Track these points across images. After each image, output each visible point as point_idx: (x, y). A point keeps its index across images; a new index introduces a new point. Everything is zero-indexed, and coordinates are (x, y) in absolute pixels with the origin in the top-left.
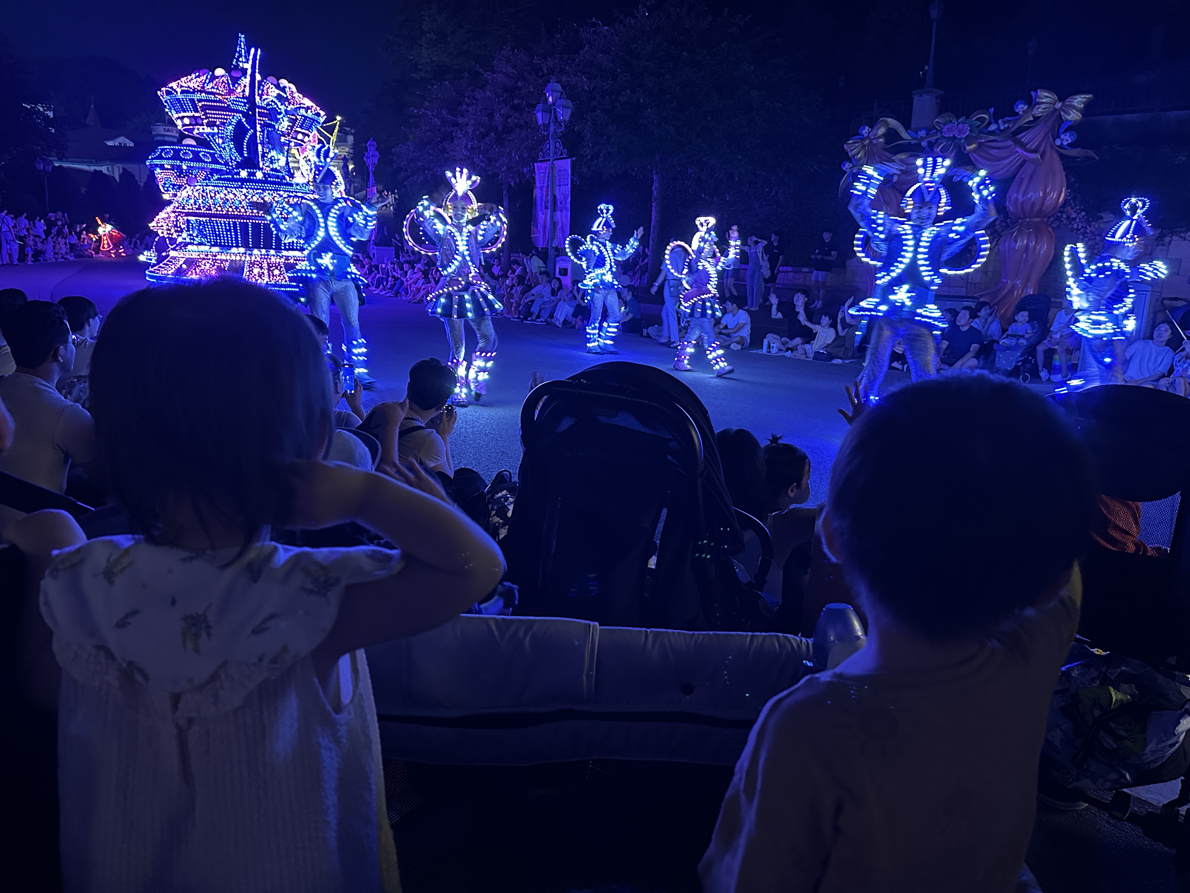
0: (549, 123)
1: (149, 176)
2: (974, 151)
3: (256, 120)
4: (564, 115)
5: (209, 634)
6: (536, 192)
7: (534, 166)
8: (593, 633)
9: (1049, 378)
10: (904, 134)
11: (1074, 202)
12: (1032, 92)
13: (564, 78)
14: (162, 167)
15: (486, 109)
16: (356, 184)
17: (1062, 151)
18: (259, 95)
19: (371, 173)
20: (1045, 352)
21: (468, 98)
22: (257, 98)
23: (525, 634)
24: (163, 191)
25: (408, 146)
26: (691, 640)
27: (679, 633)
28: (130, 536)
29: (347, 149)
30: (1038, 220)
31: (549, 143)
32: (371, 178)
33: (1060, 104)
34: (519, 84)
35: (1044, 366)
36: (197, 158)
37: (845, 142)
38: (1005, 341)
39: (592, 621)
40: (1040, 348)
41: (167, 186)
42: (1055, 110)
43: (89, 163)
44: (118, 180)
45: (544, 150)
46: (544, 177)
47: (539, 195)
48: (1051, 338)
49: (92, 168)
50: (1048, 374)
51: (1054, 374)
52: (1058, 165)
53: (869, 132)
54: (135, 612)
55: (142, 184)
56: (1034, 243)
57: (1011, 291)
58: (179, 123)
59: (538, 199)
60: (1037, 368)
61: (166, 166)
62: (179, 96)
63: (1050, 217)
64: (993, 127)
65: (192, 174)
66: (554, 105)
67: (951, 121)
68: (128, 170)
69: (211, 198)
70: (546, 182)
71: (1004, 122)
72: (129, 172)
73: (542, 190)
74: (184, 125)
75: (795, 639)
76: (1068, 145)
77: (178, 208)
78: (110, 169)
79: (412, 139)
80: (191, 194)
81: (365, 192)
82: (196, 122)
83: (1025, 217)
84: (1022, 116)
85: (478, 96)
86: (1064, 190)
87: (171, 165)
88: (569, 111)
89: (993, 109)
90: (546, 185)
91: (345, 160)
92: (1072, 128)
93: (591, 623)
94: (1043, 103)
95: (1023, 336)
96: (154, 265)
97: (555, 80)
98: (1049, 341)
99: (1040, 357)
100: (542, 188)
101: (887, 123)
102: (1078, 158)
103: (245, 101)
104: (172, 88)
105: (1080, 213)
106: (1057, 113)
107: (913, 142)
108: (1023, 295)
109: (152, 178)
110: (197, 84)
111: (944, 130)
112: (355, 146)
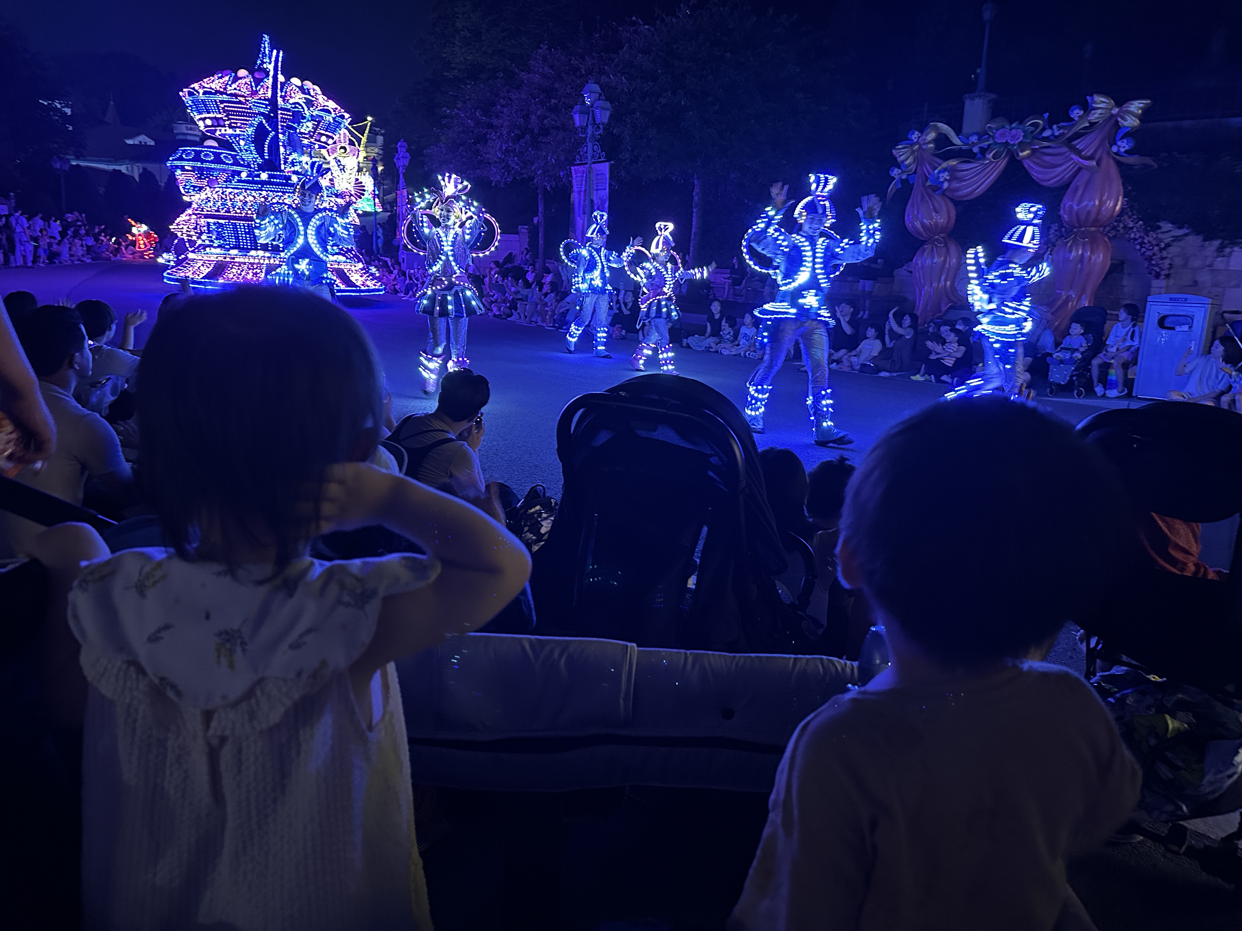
0: (587, 125)
1: (169, 176)
2: (1028, 157)
3: (278, 122)
4: (603, 117)
5: (244, 650)
6: (574, 197)
7: (571, 169)
8: (630, 655)
9: (1105, 394)
10: (956, 140)
11: (1131, 211)
12: (1088, 97)
13: (604, 79)
14: (183, 168)
15: (522, 110)
16: (385, 187)
17: (1118, 158)
18: (281, 97)
19: (401, 176)
20: (1100, 366)
21: (504, 99)
22: (280, 100)
23: (561, 655)
24: (183, 192)
25: (440, 147)
26: (732, 663)
27: (720, 655)
28: (163, 549)
29: (376, 150)
30: (1093, 229)
31: (587, 146)
32: (402, 180)
33: (1117, 110)
34: (556, 85)
35: (1100, 381)
36: (218, 160)
37: (894, 147)
38: (1058, 354)
39: (630, 642)
40: (1096, 362)
41: (187, 187)
42: (1112, 116)
43: (108, 162)
44: (137, 180)
45: (582, 153)
46: (582, 181)
47: (577, 200)
48: (1107, 351)
49: (111, 167)
50: (1103, 389)
51: (1110, 389)
52: (1114, 171)
53: (919, 137)
54: (167, 627)
55: (163, 184)
56: (1089, 253)
57: (1066, 302)
58: (201, 124)
59: (576, 204)
60: (1092, 382)
61: (186, 168)
62: (201, 96)
63: (1106, 227)
64: (1047, 133)
65: (212, 175)
66: (592, 106)
67: (1003, 127)
68: (149, 170)
69: (231, 199)
70: (583, 186)
71: (1058, 127)
72: (150, 173)
73: (580, 195)
74: (206, 126)
75: (839, 663)
76: (1126, 152)
77: (196, 210)
78: (130, 169)
79: (444, 140)
80: (210, 196)
81: (394, 194)
82: (217, 122)
83: (1081, 227)
84: (1077, 122)
85: (514, 97)
86: (1120, 198)
87: (192, 166)
88: (608, 113)
89: (1047, 114)
90: (583, 189)
91: (374, 161)
92: (1130, 134)
93: (629, 644)
94: (1099, 108)
95: (1077, 350)
96: (173, 267)
97: (593, 81)
98: (1105, 355)
99: (1095, 372)
100: (579, 192)
101: (936, 128)
102: (1136, 165)
103: (267, 103)
104: (193, 88)
105: (1137, 223)
106: (1113, 121)
107: (964, 147)
108: (1078, 308)
109: (173, 179)
110: (220, 85)
111: (997, 135)
112: (385, 147)
